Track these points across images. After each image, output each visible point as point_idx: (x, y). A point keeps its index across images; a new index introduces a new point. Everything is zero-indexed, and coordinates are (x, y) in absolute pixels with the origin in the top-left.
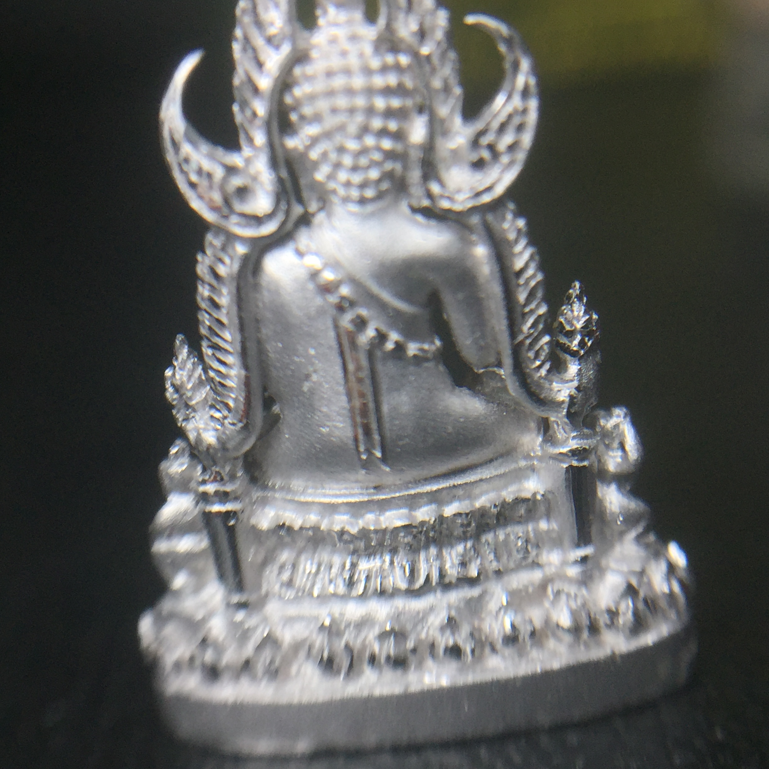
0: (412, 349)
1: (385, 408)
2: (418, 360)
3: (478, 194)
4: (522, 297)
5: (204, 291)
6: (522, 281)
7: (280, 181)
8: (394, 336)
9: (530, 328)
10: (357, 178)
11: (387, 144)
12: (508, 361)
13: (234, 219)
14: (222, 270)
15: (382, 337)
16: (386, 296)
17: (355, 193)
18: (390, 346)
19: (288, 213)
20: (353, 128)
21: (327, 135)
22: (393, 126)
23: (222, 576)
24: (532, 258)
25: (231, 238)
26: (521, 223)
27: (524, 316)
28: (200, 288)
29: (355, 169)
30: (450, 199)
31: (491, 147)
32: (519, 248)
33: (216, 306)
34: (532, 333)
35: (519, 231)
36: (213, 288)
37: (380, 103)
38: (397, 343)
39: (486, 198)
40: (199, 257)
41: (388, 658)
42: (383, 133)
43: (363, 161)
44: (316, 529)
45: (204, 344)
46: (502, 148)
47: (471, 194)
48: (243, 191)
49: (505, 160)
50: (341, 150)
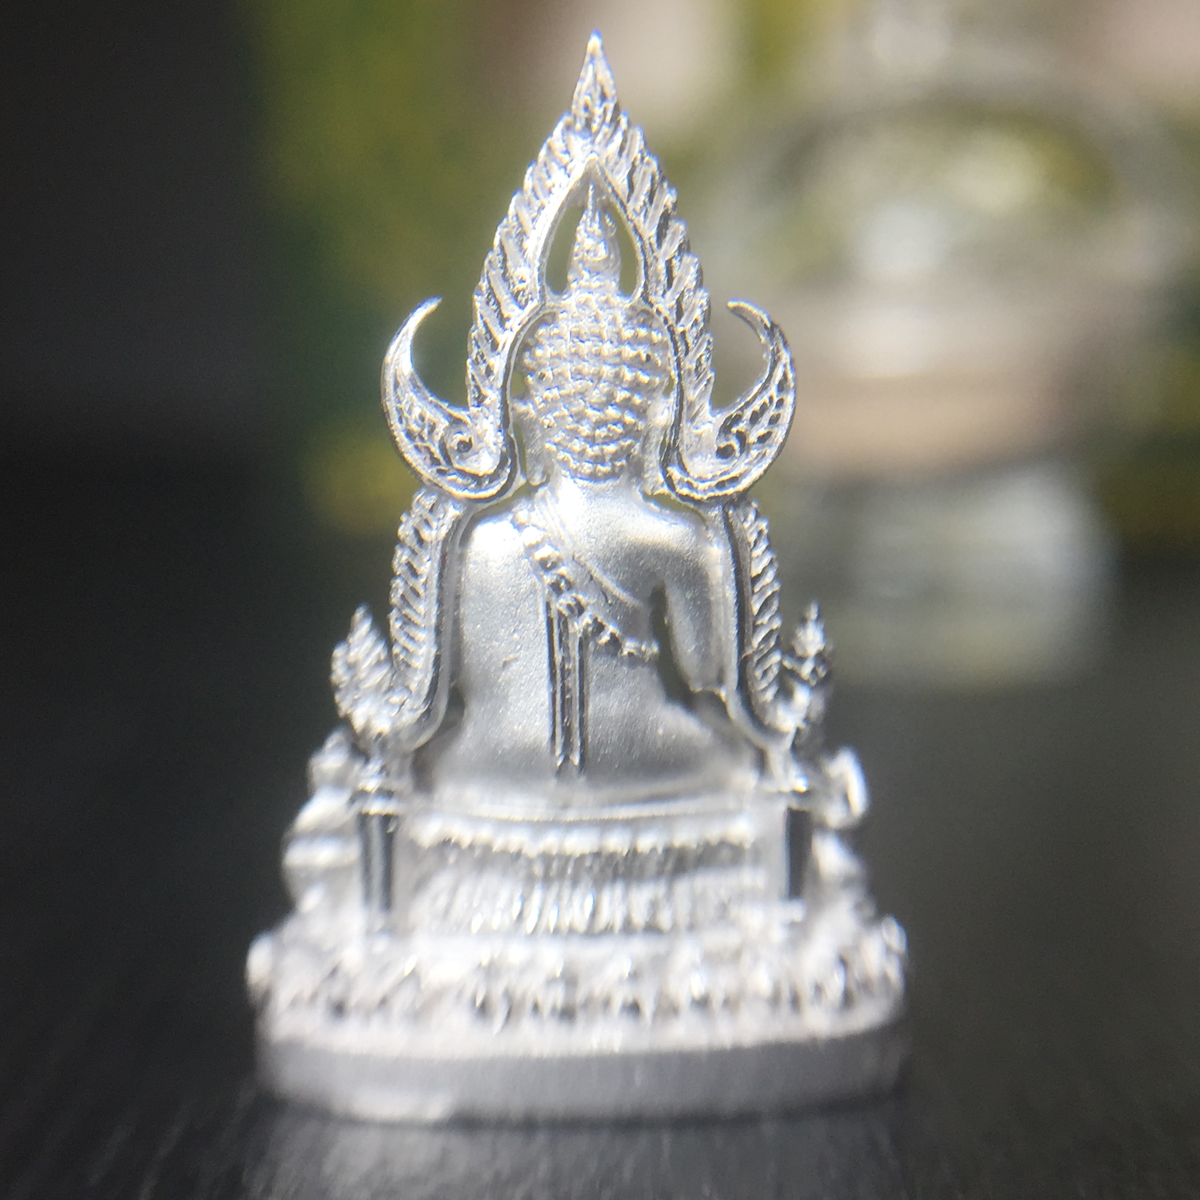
0: (629, 646)
1: (591, 710)
2: (634, 660)
3: (721, 485)
4: (756, 608)
5: (401, 557)
6: (757, 589)
7: (509, 443)
8: (611, 628)
9: (760, 644)
10: (591, 451)
11: (629, 419)
12: (732, 677)
13: (452, 477)
14: (426, 534)
15: (599, 628)
16: (609, 583)
17: (587, 468)
18: (605, 638)
19: (511, 478)
20: (596, 396)
21: (566, 399)
22: (637, 400)
23: (367, 896)
24: (771, 562)
25: (444, 497)
26: (763, 525)
27: (755, 628)
28: (399, 552)
29: (591, 440)
30: (689, 485)
31: (742, 437)
32: (757, 552)
33: (415, 574)
34: (762, 650)
35: (760, 533)
36: (413, 552)
37: (628, 375)
38: (612, 635)
39: (730, 491)
40: (404, 518)
41: (554, 1010)
42: (626, 405)
43: (601, 432)
45: (394, 614)
46: (752, 438)
47: (714, 483)
48: (466, 447)
49: (754, 453)
50: (579, 417)
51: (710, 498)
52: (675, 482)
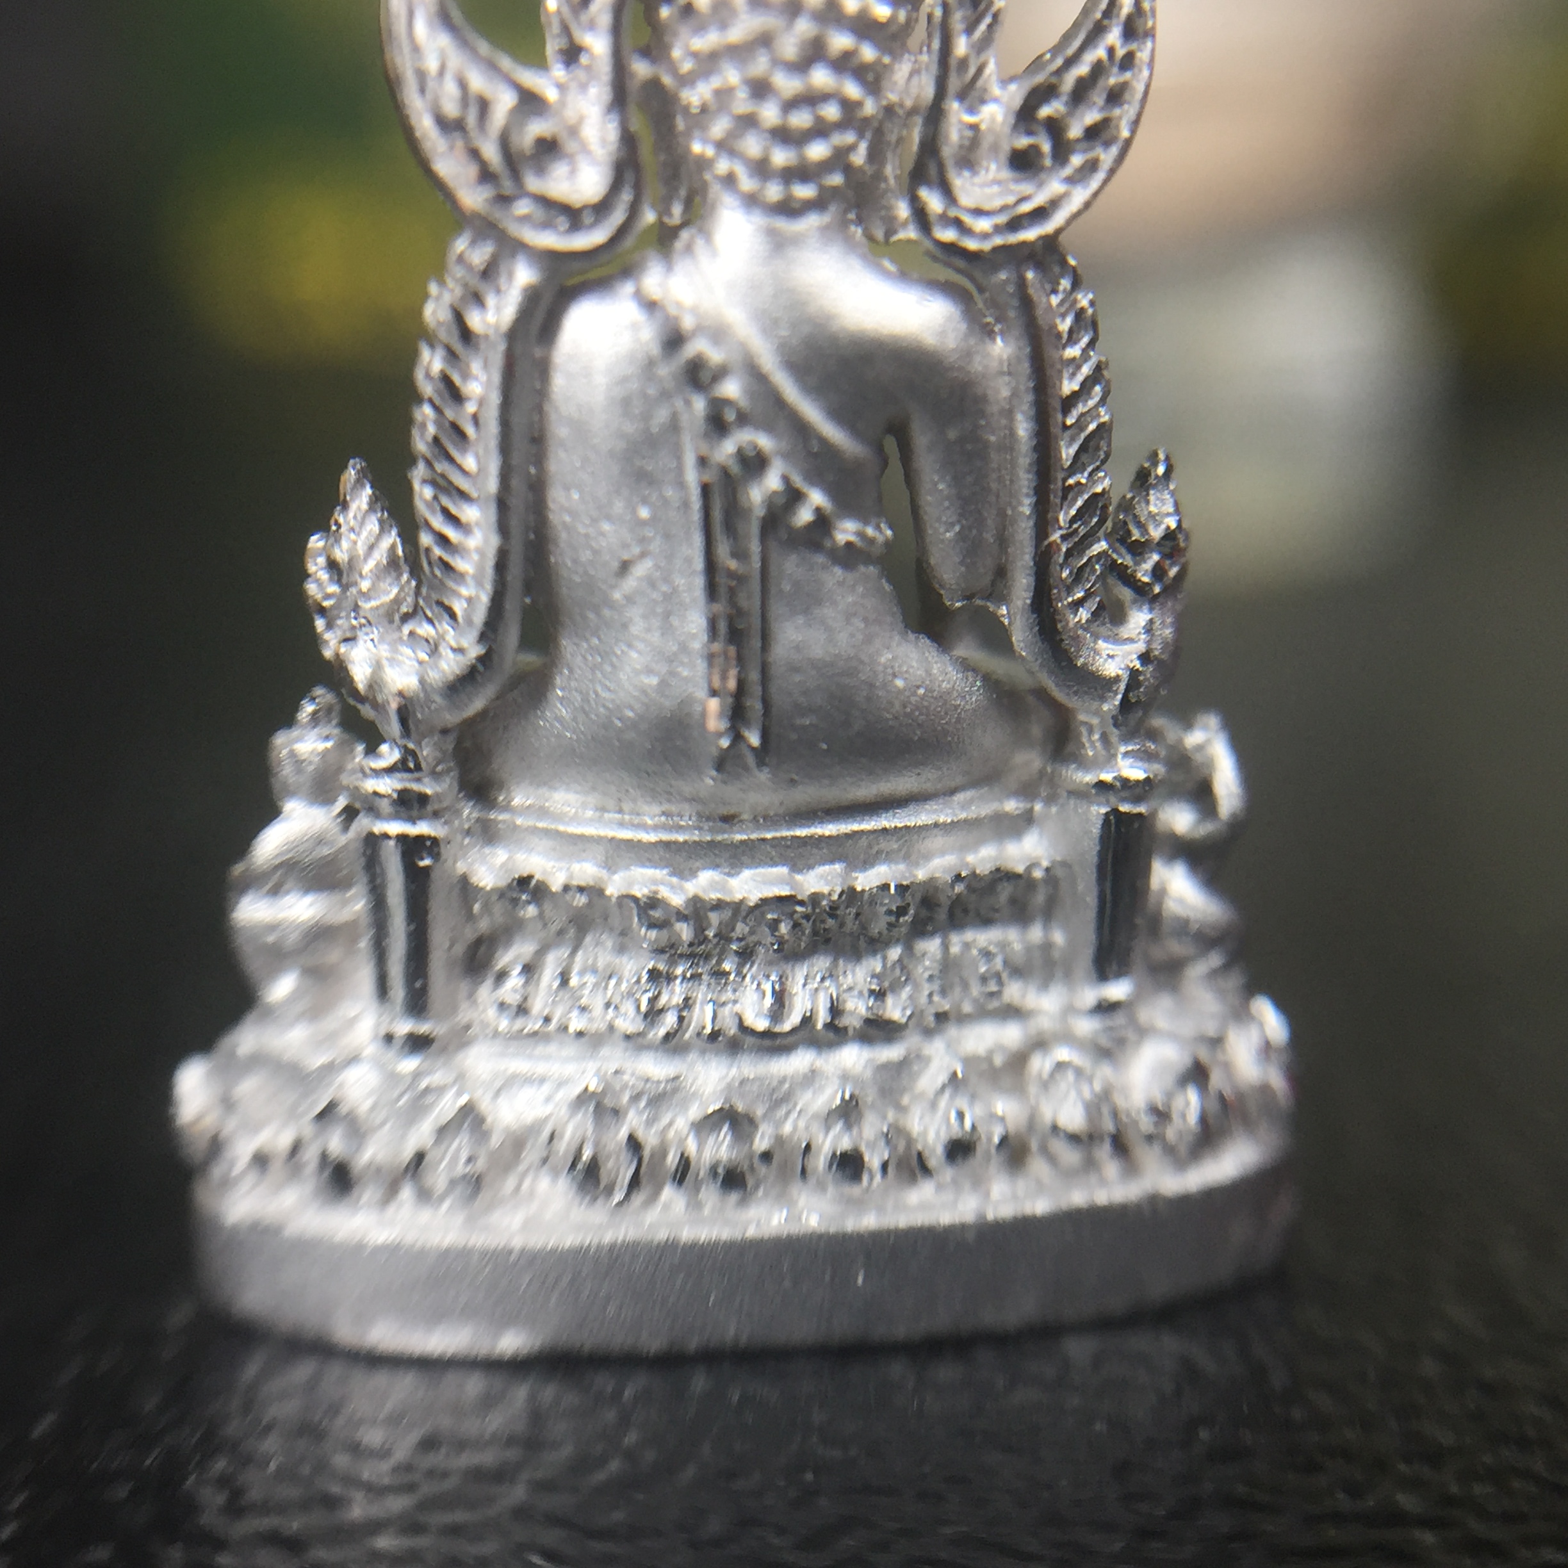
3: (1015, 224)
4: (1067, 452)
6: (1071, 420)
7: (628, 140)
8: (817, 498)
9: (1073, 520)
10: (780, 158)
12: (1022, 585)
13: (523, 207)
14: (476, 320)
15: (794, 497)
16: (812, 412)
17: (774, 192)
18: (804, 516)
19: (634, 211)
20: (789, 46)
21: (739, 52)
22: (868, 53)
25: (510, 247)
27: (1068, 493)
28: (424, 355)
29: (783, 135)
30: (957, 223)
31: (1055, 128)
32: (1074, 351)
33: (455, 395)
34: (1076, 531)
36: (452, 356)
37: (850, 4)
38: (818, 512)
39: (1030, 234)
40: (432, 287)
42: (846, 65)
43: (801, 119)
44: (595, 892)
45: (419, 473)
46: (1075, 131)
47: (1002, 219)
48: (548, 148)
49: (1076, 160)
50: (760, 89)
51: (996, 250)
52: (932, 219)
